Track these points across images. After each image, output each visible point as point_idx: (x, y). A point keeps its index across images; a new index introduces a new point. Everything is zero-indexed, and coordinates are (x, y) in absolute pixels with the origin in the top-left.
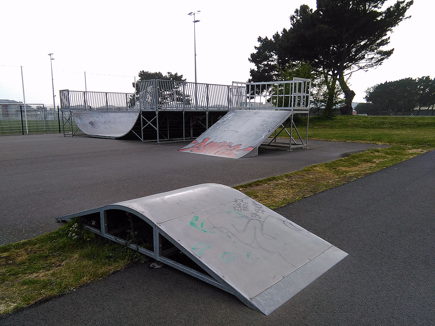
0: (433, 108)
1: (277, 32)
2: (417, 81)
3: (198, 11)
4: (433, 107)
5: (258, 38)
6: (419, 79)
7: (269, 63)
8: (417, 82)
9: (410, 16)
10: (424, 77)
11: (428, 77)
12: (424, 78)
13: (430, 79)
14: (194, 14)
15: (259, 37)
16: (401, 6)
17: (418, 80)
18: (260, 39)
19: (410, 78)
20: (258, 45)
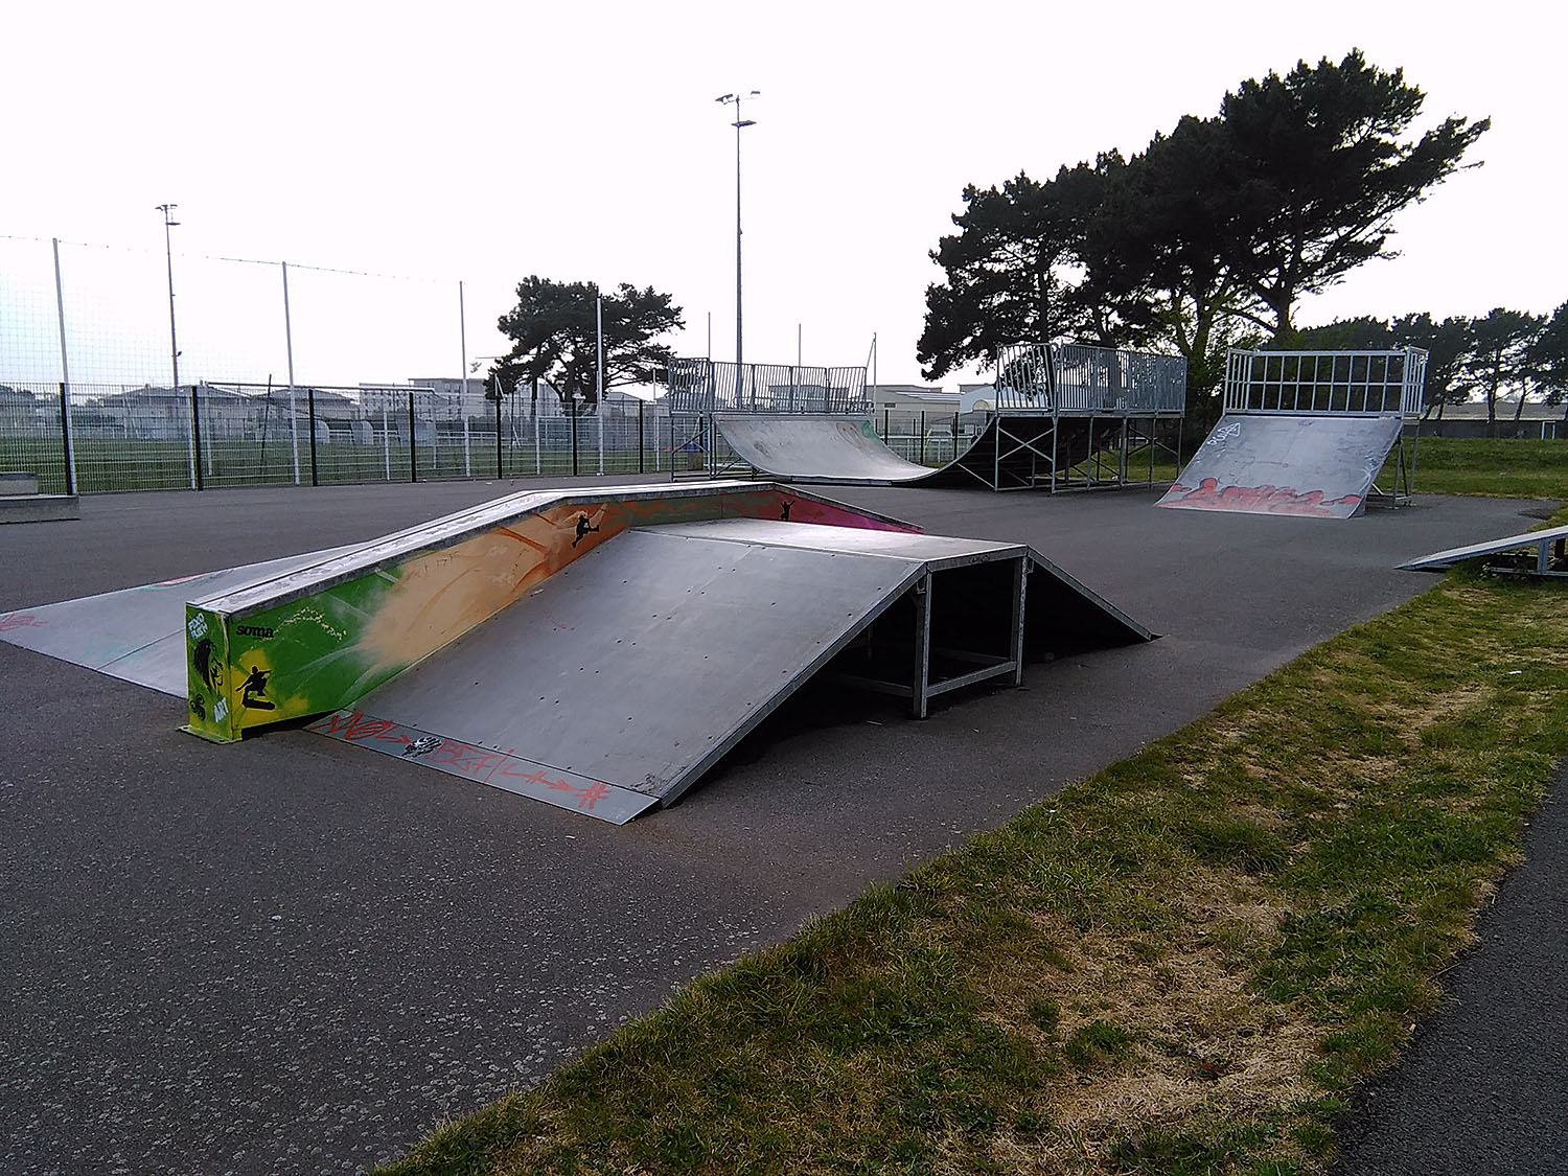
0: (1440, 416)
1: (1023, 174)
2: (1392, 327)
3: (753, 92)
4: (1441, 411)
5: (965, 190)
6: (1396, 321)
7: (988, 266)
8: (1391, 330)
9: (1482, 163)
10: (1415, 315)
11: (1428, 314)
12: (1414, 320)
13: (1433, 323)
14: (738, 100)
15: (970, 185)
16: (1457, 131)
17: (1394, 325)
18: (969, 193)
19: (1370, 319)
20: (962, 208)
